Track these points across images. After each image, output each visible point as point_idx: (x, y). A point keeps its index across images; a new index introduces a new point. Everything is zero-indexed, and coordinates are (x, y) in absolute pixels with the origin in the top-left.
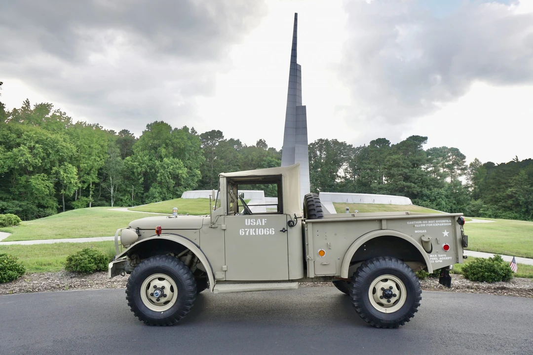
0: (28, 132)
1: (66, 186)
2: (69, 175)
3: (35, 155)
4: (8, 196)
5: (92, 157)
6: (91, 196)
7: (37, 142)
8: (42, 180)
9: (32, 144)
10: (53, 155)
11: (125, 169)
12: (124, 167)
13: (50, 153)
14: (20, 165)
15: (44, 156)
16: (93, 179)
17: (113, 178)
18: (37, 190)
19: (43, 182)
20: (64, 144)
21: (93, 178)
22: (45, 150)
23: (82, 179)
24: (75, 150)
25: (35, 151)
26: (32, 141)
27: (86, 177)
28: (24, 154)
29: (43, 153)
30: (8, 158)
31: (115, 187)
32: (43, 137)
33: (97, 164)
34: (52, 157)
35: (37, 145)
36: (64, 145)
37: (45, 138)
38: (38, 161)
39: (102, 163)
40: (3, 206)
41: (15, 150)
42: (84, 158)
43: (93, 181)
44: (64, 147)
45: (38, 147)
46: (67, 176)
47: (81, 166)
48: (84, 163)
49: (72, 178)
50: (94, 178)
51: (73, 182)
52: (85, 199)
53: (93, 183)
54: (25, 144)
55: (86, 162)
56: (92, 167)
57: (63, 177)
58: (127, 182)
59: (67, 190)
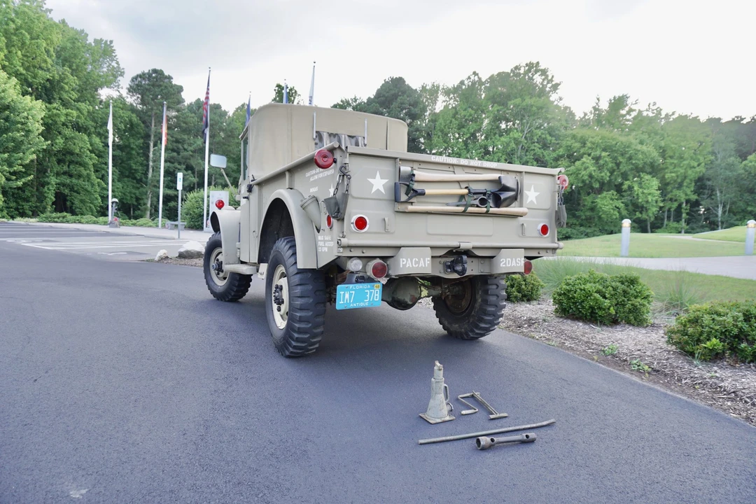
0: (593, 138)
1: (642, 207)
2: (645, 191)
3: (600, 168)
4: (575, 221)
5: (686, 162)
6: (683, 220)
7: (604, 150)
8: (612, 199)
9: (598, 153)
10: (625, 165)
11: (743, 176)
12: (743, 171)
13: (620, 162)
14: (583, 181)
15: (612, 167)
16: (686, 195)
17: (721, 192)
18: (604, 212)
19: (611, 202)
20: (639, 147)
21: (686, 193)
22: (615, 158)
23: (669, 196)
24: (655, 154)
25: (601, 162)
26: (598, 149)
27: (676, 192)
28: (588, 167)
29: (612, 163)
30: (571, 174)
31: (724, 207)
32: (611, 141)
33: (693, 171)
34: (624, 168)
35: (604, 154)
36: (639, 149)
37: (614, 143)
38: (606, 175)
39: (701, 170)
40: (567, 233)
41: (578, 163)
42: (671, 164)
43: (687, 197)
44: (639, 151)
45: (604, 157)
46: (643, 193)
47: (666, 177)
48: (671, 173)
49: (649, 194)
50: (689, 193)
51: (650, 200)
52: (675, 225)
53: (688, 201)
54: (589, 155)
55: (675, 170)
56: (685, 177)
57: (638, 194)
58: (747, 196)
59: (644, 213)
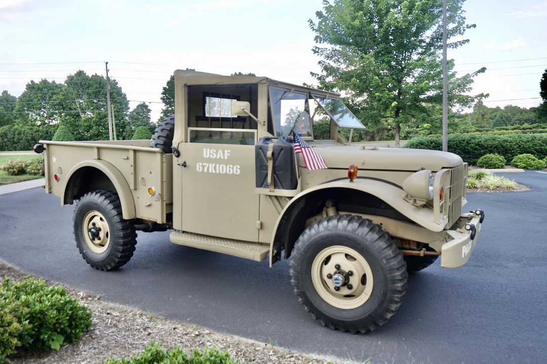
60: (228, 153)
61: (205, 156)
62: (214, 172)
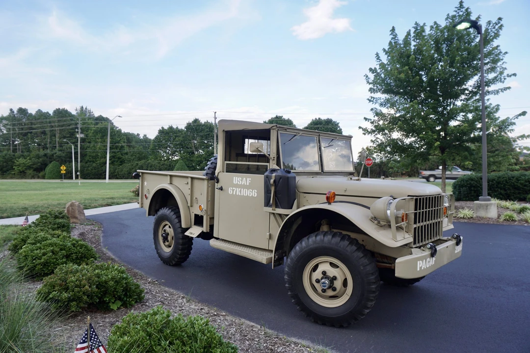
60: (249, 180)
61: (234, 183)
62: (240, 194)
